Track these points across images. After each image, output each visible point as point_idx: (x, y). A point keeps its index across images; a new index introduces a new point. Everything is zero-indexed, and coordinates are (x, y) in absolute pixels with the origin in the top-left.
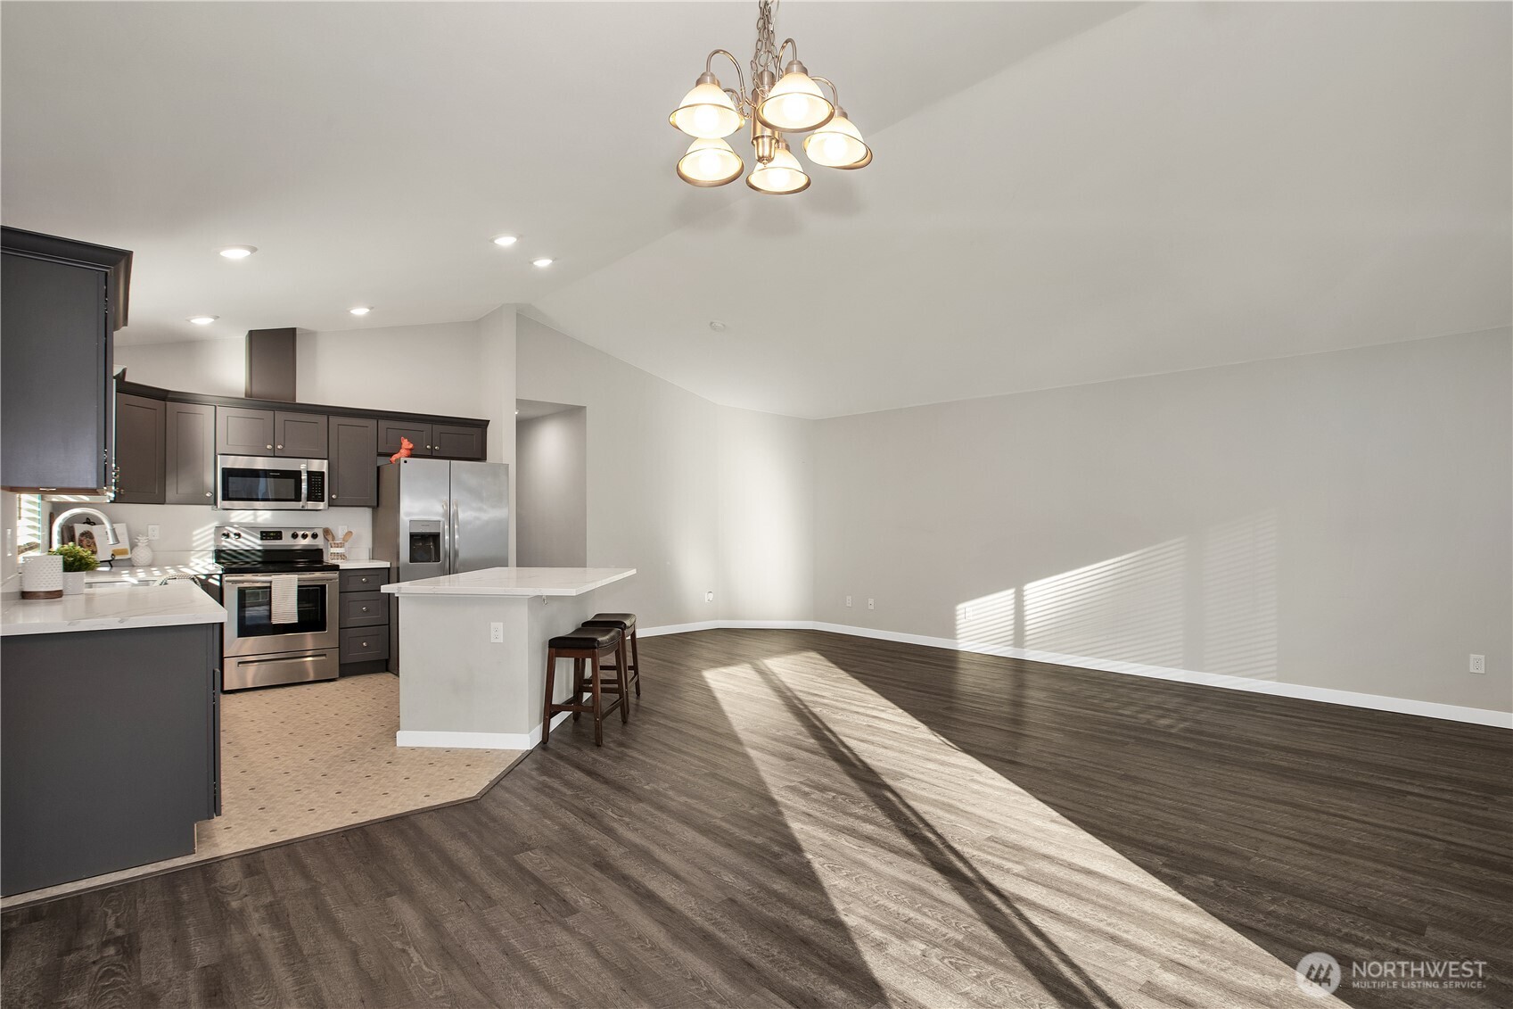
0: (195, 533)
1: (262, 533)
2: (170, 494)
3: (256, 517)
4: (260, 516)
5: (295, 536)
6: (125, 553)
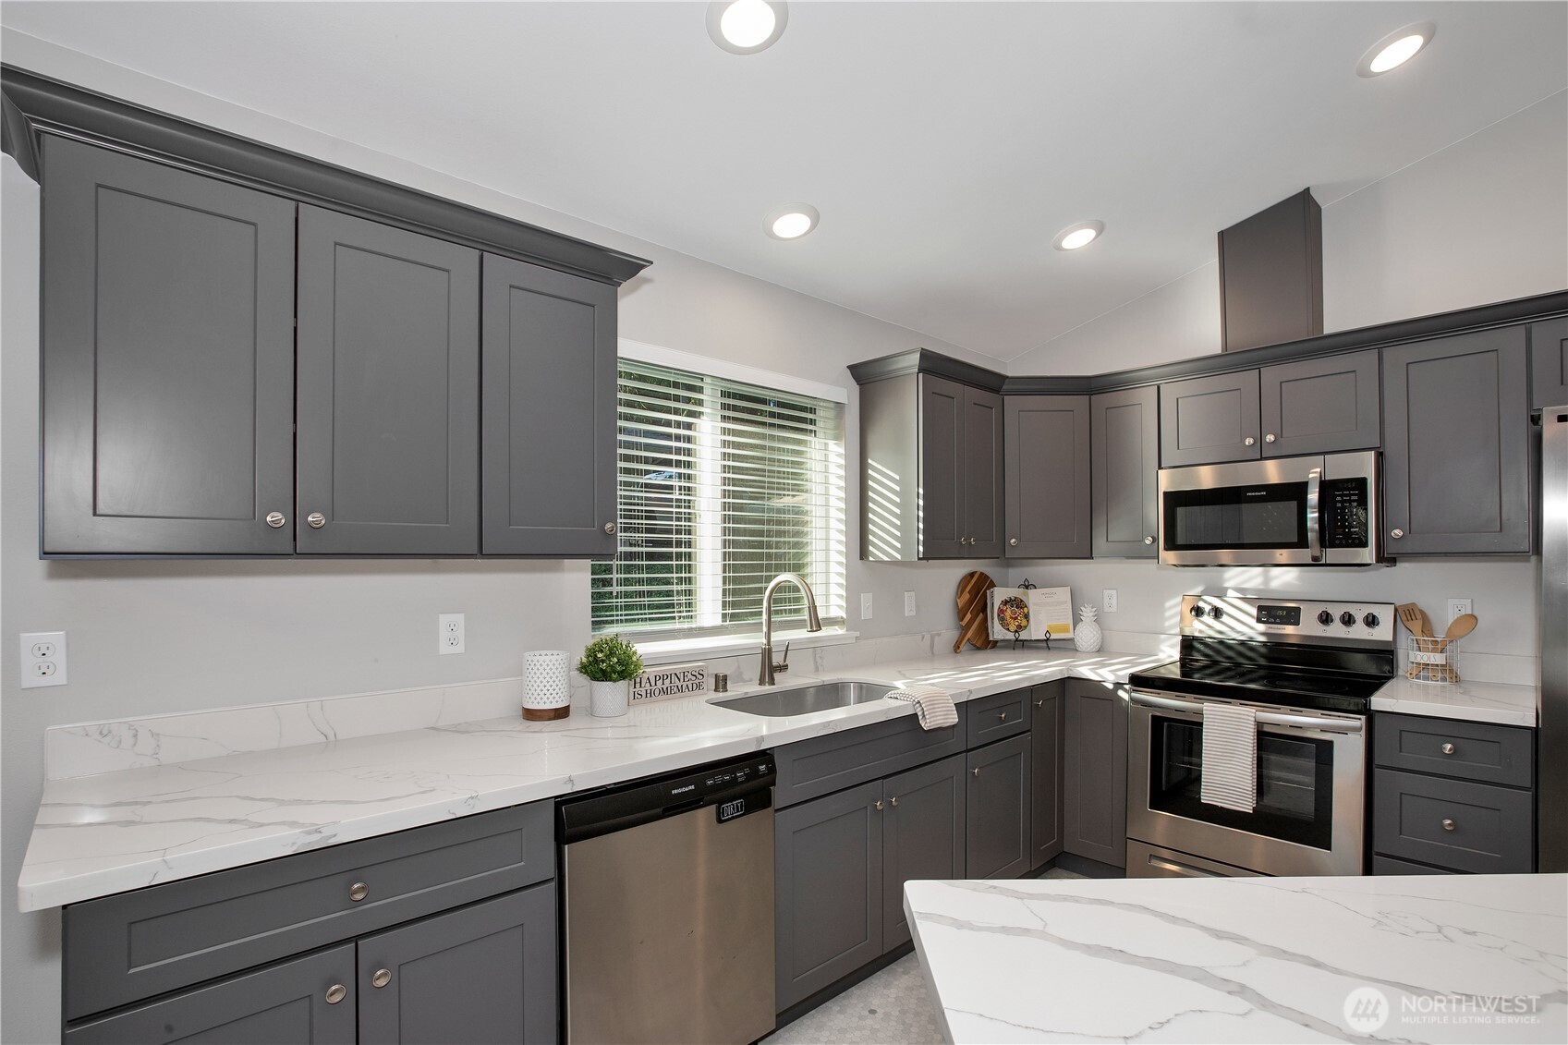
0: (1168, 604)
1: (1260, 609)
2: (1100, 543)
3: (1267, 580)
4: (1276, 577)
5: (1326, 619)
6: (1066, 630)
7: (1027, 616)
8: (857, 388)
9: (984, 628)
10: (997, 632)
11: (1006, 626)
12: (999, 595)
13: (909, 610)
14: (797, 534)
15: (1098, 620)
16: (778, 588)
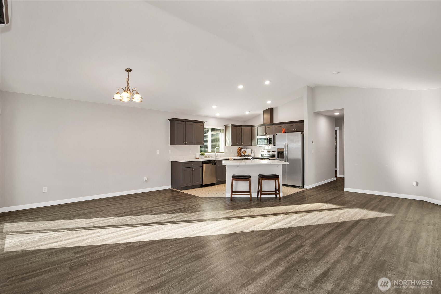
1: (267, 151)
2: (252, 144)
5: (272, 152)
6: (250, 154)
7: (246, 153)
8: (225, 127)
9: (241, 154)
10: (242, 154)
11: (243, 154)
12: (243, 150)
13: (231, 152)
14: (219, 141)
15: (254, 153)
16: (217, 149)
